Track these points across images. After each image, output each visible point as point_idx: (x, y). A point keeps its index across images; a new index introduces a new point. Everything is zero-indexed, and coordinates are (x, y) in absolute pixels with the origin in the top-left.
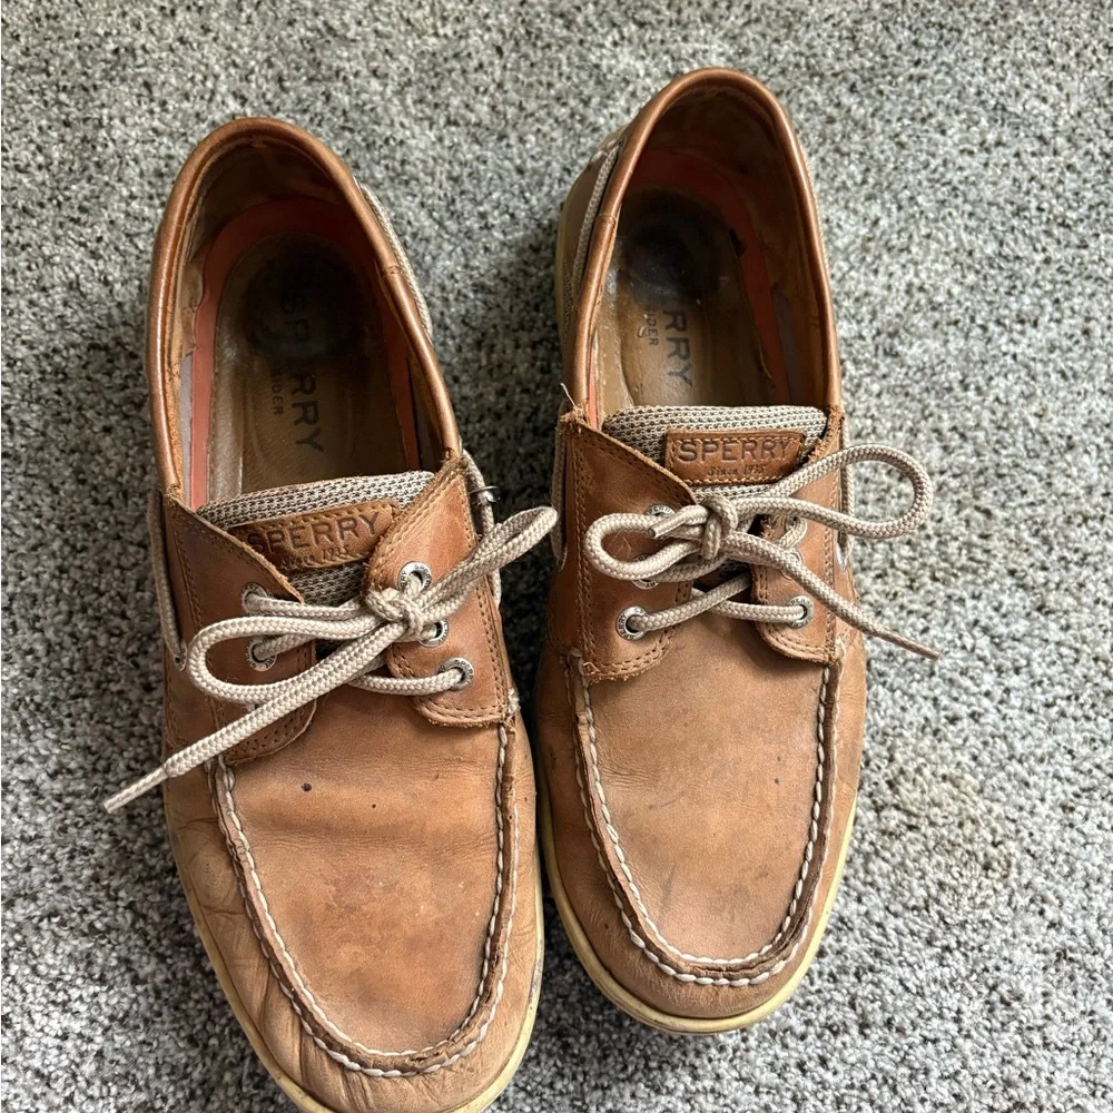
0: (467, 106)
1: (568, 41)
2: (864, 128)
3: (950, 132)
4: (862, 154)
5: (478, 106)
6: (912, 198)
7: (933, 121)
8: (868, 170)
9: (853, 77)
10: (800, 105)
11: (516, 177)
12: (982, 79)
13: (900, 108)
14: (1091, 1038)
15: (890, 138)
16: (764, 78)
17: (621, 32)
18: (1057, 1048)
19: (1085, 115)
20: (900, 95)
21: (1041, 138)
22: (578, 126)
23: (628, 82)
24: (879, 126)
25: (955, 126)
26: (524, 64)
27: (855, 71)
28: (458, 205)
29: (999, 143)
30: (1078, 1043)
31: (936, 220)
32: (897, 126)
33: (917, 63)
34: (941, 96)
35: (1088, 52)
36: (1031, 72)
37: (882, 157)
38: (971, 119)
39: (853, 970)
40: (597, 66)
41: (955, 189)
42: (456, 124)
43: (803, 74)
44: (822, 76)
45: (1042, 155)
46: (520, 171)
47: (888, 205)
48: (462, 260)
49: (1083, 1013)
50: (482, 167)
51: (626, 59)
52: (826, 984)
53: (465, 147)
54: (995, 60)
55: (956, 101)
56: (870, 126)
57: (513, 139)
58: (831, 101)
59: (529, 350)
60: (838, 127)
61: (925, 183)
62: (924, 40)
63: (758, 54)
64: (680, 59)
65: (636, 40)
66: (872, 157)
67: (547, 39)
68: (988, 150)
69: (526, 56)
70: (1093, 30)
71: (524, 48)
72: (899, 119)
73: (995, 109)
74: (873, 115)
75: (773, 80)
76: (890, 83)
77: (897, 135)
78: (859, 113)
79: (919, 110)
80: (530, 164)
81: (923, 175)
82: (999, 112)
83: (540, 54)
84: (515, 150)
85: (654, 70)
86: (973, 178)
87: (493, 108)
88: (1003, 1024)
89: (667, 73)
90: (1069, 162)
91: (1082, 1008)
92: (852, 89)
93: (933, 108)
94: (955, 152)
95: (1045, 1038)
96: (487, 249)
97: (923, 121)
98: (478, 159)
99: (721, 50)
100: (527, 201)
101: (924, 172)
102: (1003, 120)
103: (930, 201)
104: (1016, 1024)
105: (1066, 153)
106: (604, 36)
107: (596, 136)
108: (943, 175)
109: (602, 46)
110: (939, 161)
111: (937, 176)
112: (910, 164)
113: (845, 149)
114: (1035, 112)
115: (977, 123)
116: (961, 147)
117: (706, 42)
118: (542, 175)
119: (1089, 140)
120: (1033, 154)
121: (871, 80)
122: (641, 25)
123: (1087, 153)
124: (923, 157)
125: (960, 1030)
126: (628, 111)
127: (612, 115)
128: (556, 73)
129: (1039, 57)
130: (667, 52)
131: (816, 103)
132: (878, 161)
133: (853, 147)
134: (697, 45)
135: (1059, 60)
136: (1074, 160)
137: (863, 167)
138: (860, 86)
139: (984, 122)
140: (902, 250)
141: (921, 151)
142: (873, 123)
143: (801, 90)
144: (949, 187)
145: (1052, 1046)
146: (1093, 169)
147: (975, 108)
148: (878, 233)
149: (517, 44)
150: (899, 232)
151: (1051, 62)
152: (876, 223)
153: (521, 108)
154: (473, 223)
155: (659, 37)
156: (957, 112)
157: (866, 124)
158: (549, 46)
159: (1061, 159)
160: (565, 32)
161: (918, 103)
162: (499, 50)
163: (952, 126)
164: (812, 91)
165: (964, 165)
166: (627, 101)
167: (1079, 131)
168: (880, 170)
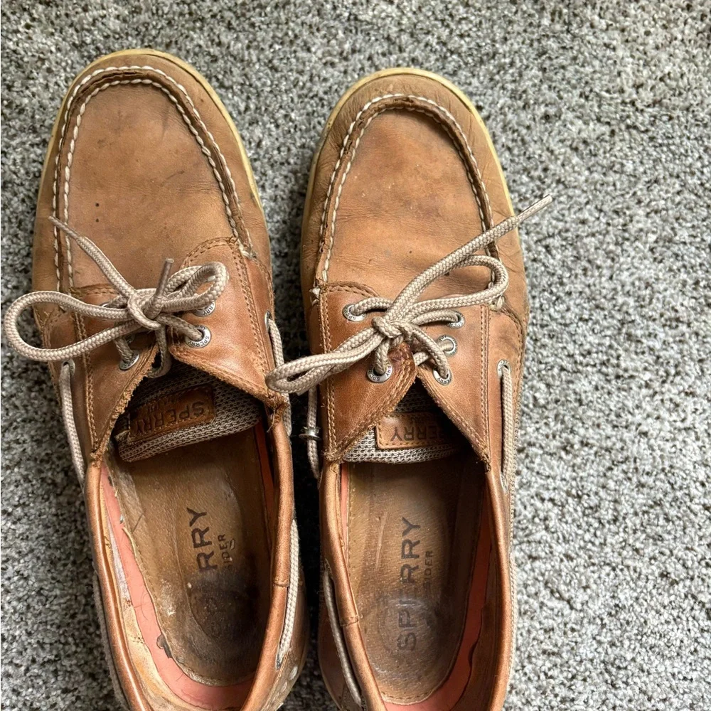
2: (242, 61)
3: (313, 49)
4: (242, 85)
6: (286, 116)
7: (299, 41)
8: (248, 98)
10: (188, 52)
13: (271, 34)
15: (266, 64)
16: (154, 32)
17: (31, 15)
19: (424, 10)
20: (269, 24)
21: (388, 38)
23: (43, 60)
25: (318, 42)
27: (230, 9)
29: (354, 51)
31: (308, 130)
32: (269, 53)
34: (303, 18)
37: (259, 84)
38: (331, 34)
40: (15, 51)
41: (321, 99)
43: (186, 21)
44: (202, 20)
45: (391, 53)
47: (268, 126)
55: (317, 18)
56: (246, 58)
58: (213, 41)
60: (221, 63)
61: (296, 100)
63: (147, 10)
64: (83, 29)
65: (44, 19)
66: (251, 85)
68: (346, 59)
72: (271, 46)
73: (349, 19)
74: (248, 47)
75: (162, 32)
76: (260, 15)
77: (270, 61)
78: (237, 47)
79: (287, 34)
81: (295, 93)
82: (353, 23)
85: (64, 45)
86: (336, 87)
89: (74, 44)
90: (412, 55)
92: (229, 27)
93: (298, 30)
94: (319, 66)
97: (291, 42)
99: (117, 13)
101: (294, 90)
102: (356, 28)
103: (301, 115)
105: (411, 47)
106: (18, 22)
107: (22, 117)
108: (310, 90)
109: (17, 31)
110: (306, 78)
111: (305, 91)
112: (283, 85)
113: (227, 83)
114: (383, 15)
115: (335, 36)
116: (324, 61)
117: (103, 8)
119: (428, 33)
120: (384, 55)
121: (244, 15)
123: (427, 45)
124: (293, 76)
127: (34, 95)
130: (71, 25)
131: (200, 46)
132: (256, 88)
133: (234, 80)
134: (95, 13)
136: (417, 53)
137: (244, 96)
138: (234, 23)
139: (341, 35)
140: (282, 164)
141: (291, 70)
142: (249, 54)
143: (187, 37)
144: (316, 99)
146: (433, 57)
147: (332, 23)
148: (262, 153)
150: (279, 149)
152: (259, 145)
155: (63, 12)
156: (318, 30)
157: (243, 56)
159: (405, 55)
161: (285, 27)
163: (314, 44)
164: (195, 36)
165: (328, 76)
166: (45, 78)
167: (420, 25)
168: (258, 96)
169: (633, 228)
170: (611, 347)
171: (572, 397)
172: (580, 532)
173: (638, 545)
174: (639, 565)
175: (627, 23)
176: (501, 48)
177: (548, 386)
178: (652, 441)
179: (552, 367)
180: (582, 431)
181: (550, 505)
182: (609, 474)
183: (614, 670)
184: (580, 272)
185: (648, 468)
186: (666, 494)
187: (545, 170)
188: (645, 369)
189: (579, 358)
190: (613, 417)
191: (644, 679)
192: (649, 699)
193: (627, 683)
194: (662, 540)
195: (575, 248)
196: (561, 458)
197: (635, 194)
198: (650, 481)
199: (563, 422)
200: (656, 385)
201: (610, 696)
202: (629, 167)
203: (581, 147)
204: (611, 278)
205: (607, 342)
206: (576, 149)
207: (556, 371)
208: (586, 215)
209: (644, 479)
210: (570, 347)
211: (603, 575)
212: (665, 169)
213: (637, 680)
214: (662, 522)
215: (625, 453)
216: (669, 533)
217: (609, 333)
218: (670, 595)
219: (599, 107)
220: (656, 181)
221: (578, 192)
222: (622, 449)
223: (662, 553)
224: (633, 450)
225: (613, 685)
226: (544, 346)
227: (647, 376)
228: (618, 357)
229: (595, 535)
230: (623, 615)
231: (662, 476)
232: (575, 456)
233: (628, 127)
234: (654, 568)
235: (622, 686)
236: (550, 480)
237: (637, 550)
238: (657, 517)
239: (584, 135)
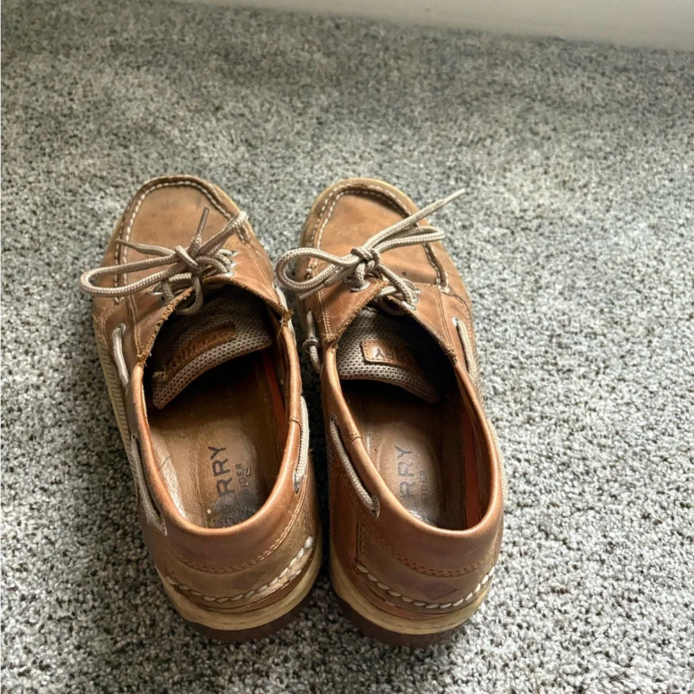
0: (16, 241)
1: (74, 201)
3: (297, 201)
5: (22, 240)
6: (280, 233)
7: (287, 198)
9: (238, 187)
11: (47, 267)
12: (310, 176)
13: (268, 196)
14: (485, 670)
15: (264, 209)
17: (105, 192)
18: (463, 682)
20: (266, 191)
22: (82, 238)
23: (110, 213)
24: (256, 205)
25: (300, 198)
26: (49, 216)
27: (239, 184)
28: (11, 287)
30: (476, 675)
32: (267, 204)
33: (274, 175)
34: (289, 187)
35: (366, 154)
36: (338, 168)
39: (310, 665)
40: (92, 209)
42: (9, 250)
46: (48, 264)
48: (15, 312)
49: (477, 653)
50: (25, 267)
51: (110, 203)
52: (292, 680)
53: (15, 260)
54: (316, 167)
55: (298, 187)
57: (44, 250)
59: (57, 349)
61: (287, 225)
62: (275, 164)
65: (114, 194)
67: (62, 202)
69: (50, 212)
70: (366, 145)
71: (49, 209)
72: (268, 201)
74: (253, 201)
76: (260, 186)
77: (268, 208)
79: (278, 195)
80: (54, 260)
81: (285, 222)
83: (58, 210)
84: (45, 256)
87: (32, 238)
88: (422, 676)
91: (475, 651)
92: (239, 192)
93: (285, 192)
95: (453, 678)
96: (30, 305)
97: (282, 199)
98: (23, 264)
100: (53, 277)
104: (431, 673)
106: (96, 195)
109: (94, 200)
110: (293, 215)
112: (277, 219)
118: (61, 264)
121: (249, 187)
122: (117, 187)
124: (284, 214)
125: (392, 689)
126: (112, 226)
127: (102, 229)
128: (68, 216)
129: (340, 161)
135: (351, 161)
138: (243, 190)
141: (282, 212)
145: (460, 682)
147: (309, 188)
149: (45, 207)
151: (347, 162)
153: (48, 235)
154: (21, 294)
155: (127, 190)
156: (300, 192)
158: (64, 205)
160: (73, 198)
161: (277, 192)
162: (34, 213)
163: (298, 198)
168: (260, 224)
169: (543, 282)
170: (546, 352)
171: (524, 385)
172: (559, 484)
173: (614, 492)
174: (620, 508)
175: (507, 181)
176: (425, 196)
177: (503, 380)
178: (601, 414)
179: (503, 367)
180: (539, 409)
181: (527, 464)
182: (571, 438)
183: (625, 602)
184: (509, 307)
185: (604, 433)
186: (625, 451)
187: (469, 253)
188: (579, 365)
189: (523, 360)
190: (562, 398)
191: (658, 609)
192: (670, 629)
193: (642, 614)
194: (635, 487)
195: (502, 294)
196: (527, 430)
197: (538, 264)
198: (609, 442)
199: (521, 403)
200: (592, 375)
201: (629, 627)
202: (530, 249)
203: (492, 240)
204: (535, 311)
205: (543, 349)
206: (489, 242)
207: (506, 368)
208: (505, 276)
209: (603, 441)
210: (514, 353)
211: (590, 518)
212: (557, 249)
213: (650, 610)
214: (629, 472)
215: (580, 424)
216: (638, 481)
217: (542, 343)
218: (657, 533)
219: (500, 219)
220: (552, 255)
221: (495, 264)
222: (577, 420)
223: (638, 498)
224: (587, 421)
225: (629, 617)
226: (493, 353)
227: (582, 370)
228: (555, 358)
229: (573, 486)
230: (618, 551)
231: (617, 437)
232: (538, 427)
233: (523, 229)
234: (634, 510)
235: (639, 617)
236: (522, 445)
237: (614, 496)
238: (624, 469)
239: (492, 234)
